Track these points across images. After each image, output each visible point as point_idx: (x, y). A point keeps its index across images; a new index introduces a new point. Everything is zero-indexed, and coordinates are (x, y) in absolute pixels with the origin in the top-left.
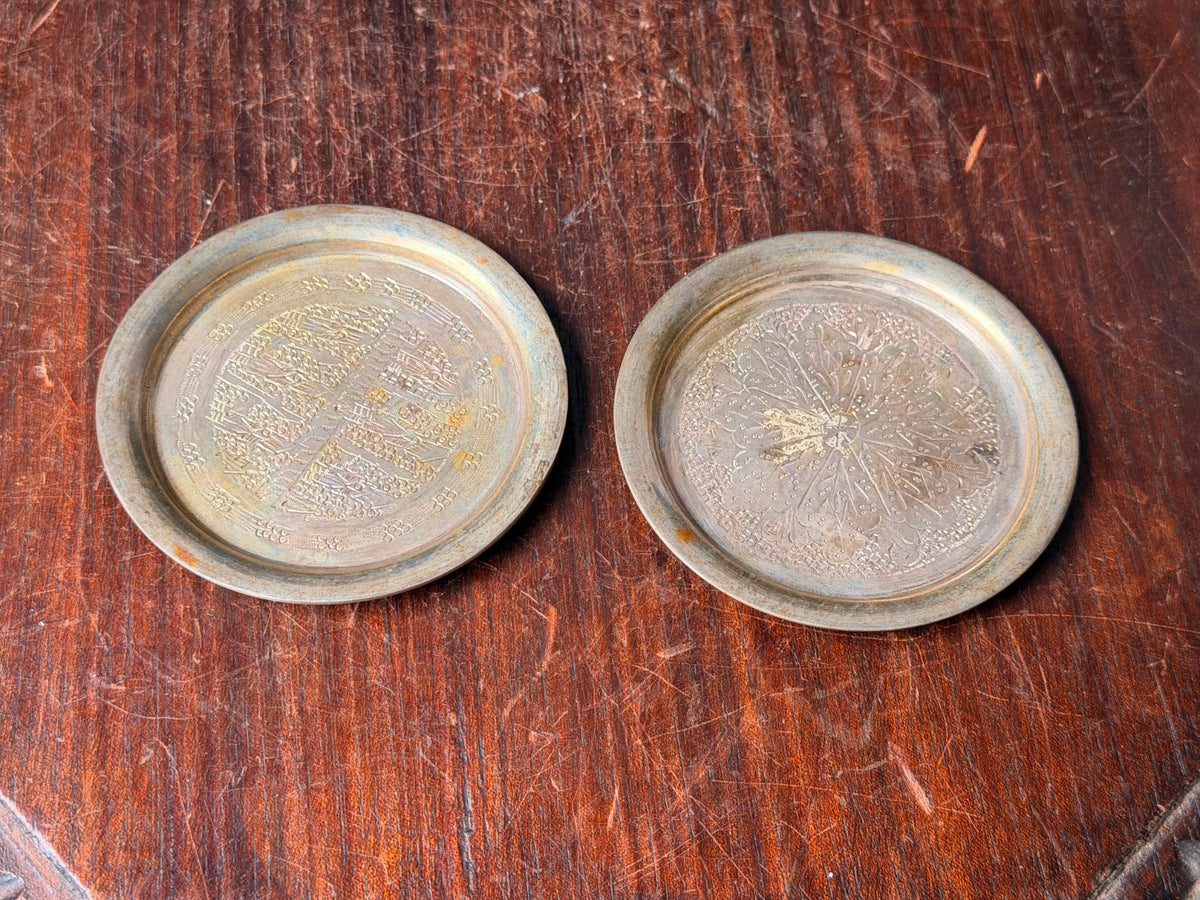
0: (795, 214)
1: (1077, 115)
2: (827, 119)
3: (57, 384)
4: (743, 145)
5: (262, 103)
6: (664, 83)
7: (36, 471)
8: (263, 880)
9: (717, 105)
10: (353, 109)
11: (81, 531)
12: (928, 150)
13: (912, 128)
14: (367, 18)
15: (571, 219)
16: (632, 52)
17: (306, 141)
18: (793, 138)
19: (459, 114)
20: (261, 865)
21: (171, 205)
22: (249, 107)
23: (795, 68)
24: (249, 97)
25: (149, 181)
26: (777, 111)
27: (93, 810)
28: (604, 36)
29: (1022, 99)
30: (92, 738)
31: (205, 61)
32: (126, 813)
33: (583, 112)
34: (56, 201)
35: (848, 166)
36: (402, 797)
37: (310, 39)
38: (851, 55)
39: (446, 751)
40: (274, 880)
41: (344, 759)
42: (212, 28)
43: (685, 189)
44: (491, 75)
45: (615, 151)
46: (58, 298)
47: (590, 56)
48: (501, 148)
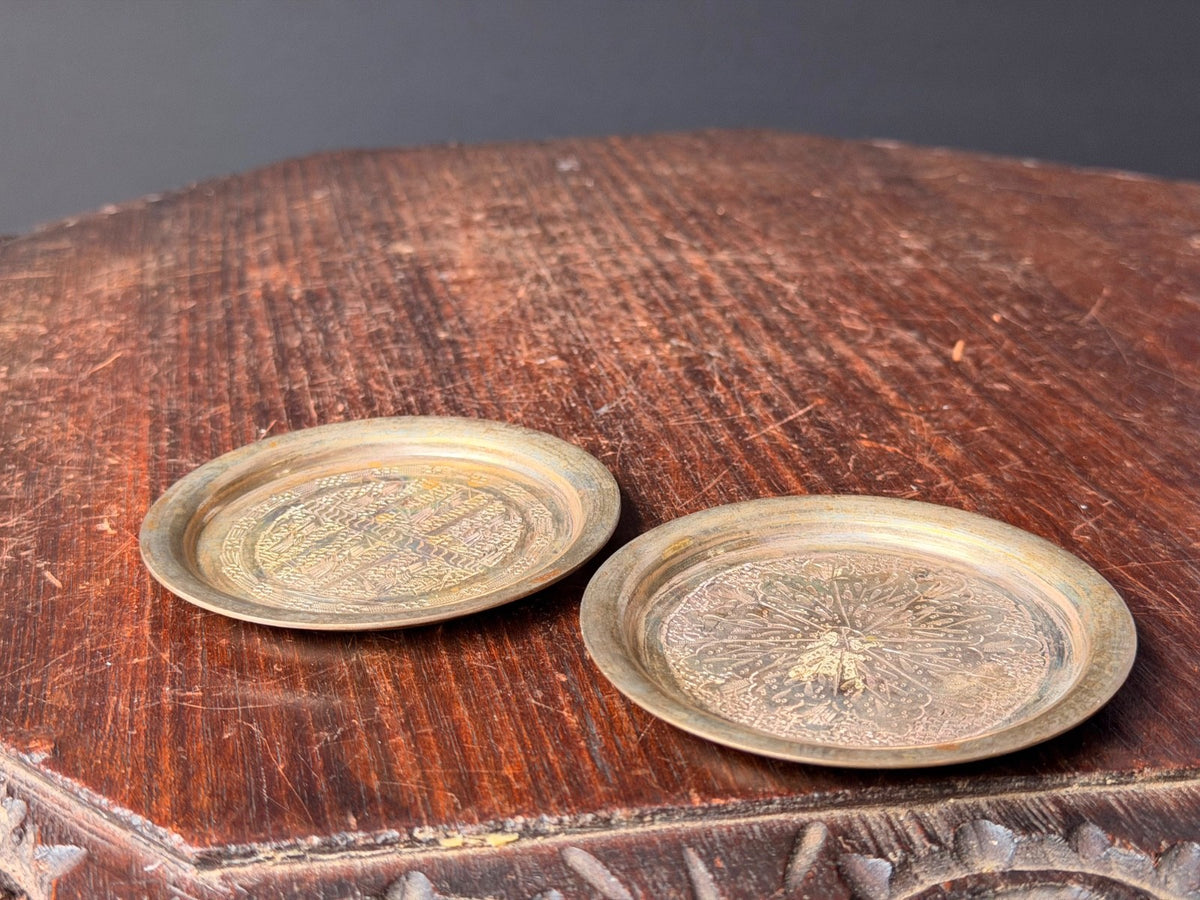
0: (810, 391)
1: (1040, 329)
2: (821, 350)
3: (119, 532)
4: (749, 365)
5: (307, 383)
6: (668, 346)
7: (100, 578)
8: (372, 799)
9: (719, 351)
10: (391, 380)
11: (148, 607)
12: (917, 355)
13: (897, 346)
14: (395, 342)
15: (604, 410)
16: (637, 335)
17: (350, 397)
18: (794, 360)
19: (489, 374)
20: (369, 790)
21: (227, 436)
22: (295, 387)
23: (782, 332)
24: (295, 383)
25: (205, 428)
26: (775, 350)
27: (171, 774)
28: (609, 332)
29: (987, 328)
30: (167, 729)
31: (253, 372)
32: (209, 772)
33: (600, 363)
34: (117, 443)
35: (849, 367)
36: (519, 730)
37: (347, 354)
38: (828, 323)
39: (560, 698)
40: (384, 797)
41: (449, 711)
42: (258, 357)
43: (705, 388)
44: (513, 354)
45: (634, 378)
46: (121, 489)
47: (599, 341)
48: (531, 386)
